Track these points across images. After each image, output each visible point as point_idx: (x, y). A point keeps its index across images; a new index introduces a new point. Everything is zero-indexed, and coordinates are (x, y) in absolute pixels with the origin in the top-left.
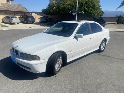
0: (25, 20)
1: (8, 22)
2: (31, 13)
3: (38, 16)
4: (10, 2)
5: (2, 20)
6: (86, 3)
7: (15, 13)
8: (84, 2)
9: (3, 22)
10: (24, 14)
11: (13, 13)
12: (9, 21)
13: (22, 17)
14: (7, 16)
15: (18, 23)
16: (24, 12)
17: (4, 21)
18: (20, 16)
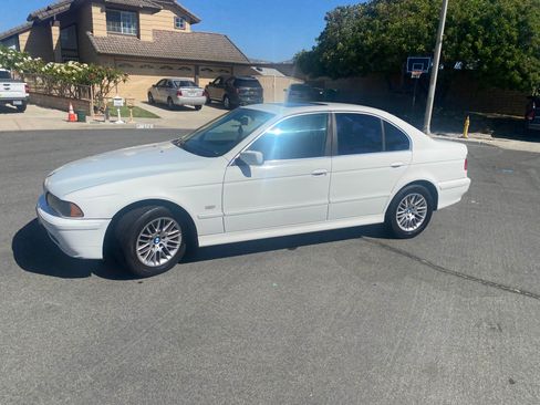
0: (225, 96)
1: (165, 100)
2: (259, 66)
3: (287, 79)
4: (187, 25)
5: (150, 94)
6: (486, 23)
7: (197, 67)
8: (473, 20)
9: (152, 102)
10: (229, 70)
11: (192, 67)
12: (169, 98)
13: (218, 82)
14: (166, 80)
15: (198, 107)
16: (231, 66)
17: (155, 97)
18: (212, 80)
